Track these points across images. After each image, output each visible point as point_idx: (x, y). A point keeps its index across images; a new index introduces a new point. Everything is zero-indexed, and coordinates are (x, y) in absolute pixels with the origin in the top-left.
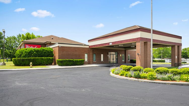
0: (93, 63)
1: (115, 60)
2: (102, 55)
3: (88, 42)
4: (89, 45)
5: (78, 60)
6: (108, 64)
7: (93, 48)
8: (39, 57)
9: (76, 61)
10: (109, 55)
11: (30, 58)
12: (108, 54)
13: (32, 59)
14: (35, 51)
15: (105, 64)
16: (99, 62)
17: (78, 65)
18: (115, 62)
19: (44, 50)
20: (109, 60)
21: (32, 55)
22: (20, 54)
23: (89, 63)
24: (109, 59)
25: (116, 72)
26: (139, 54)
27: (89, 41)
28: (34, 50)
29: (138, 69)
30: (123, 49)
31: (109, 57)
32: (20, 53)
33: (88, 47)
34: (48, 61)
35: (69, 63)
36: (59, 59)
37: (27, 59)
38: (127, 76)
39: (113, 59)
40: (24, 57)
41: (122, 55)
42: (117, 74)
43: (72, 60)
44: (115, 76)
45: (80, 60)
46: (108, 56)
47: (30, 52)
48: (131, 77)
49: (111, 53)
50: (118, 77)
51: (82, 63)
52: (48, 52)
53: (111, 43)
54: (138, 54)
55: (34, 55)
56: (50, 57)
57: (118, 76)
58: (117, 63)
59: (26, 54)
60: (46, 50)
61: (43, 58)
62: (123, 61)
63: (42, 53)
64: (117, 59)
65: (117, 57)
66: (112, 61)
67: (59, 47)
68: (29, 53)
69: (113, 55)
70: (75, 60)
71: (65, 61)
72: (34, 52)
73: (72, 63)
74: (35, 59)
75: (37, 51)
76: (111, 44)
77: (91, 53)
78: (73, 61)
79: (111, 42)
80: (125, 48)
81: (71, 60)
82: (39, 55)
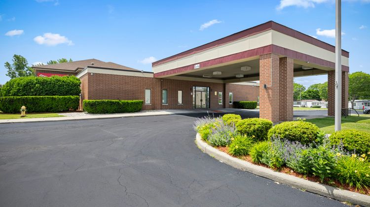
0: (162, 108)
1: (204, 102)
2: (180, 93)
3: (153, 66)
4: (153, 73)
5: (130, 101)
6: (192, 109)
7: (162, 79)
8: (47, 94)
9: (124, 104)
10: (194, 93)
11: (25, 97)
12: (191, 90)
13: (30, 100)
14: (38, 82)
15: (186, 109)
16: (173, 105)
17: (129, 112)
18: (205, 106)
19: (59, 81)
20: (194, 103)
21: (32, 90)
22: (8, 90)
23: (153, 108)
24: (194, 100)
25: (216, 137)
26: (267, 86)
27: (154, 64)
28: (35, 81)
29: (304, 133)
30: (221, 82)
31: (194, 96)
32: (8, 87)
33: (151, 76)
34: (66, 104)
35: (109, 108)
36: (89, 98)
37: (19, 99)
38: (263, 160)
39: (201, 100)
40: (14, 95)
41: (218, 93)
42: (218, 146)
43: (116, 102)
44: (211, 152)
45: (134, 101)
46: (192, 94)
47: (27, 85)
48: (282, 166)
49: (198, 88)
50: (224, 158)
51: (139, 107)
52: (68, 85)
53: (197, 65)
54: (265, 86)
55: (35, 91)
56: (71, 94)
57: (223, 156)
58: (208, 107)
59: (20, 89)
60: (63, 81)
61: (56, 97)
62: (219, 104)
63: (54, 87)
64: (209, 101)
65: (208, 97)
66: (198, 103)
67: (89, 74)
68: (25, 87)
69: (201, 92)
70: (123, 101)
71: (99, 103)
72: (35, 84)
73: (115, 107)
74: (37, 99)
75: (43, 83)
76: (197, 67)
77: (158, 89)
78: (118, 103)
79: (198, 63)
80: (224, 79)
81: (113, 102)
82: (47, 90)
